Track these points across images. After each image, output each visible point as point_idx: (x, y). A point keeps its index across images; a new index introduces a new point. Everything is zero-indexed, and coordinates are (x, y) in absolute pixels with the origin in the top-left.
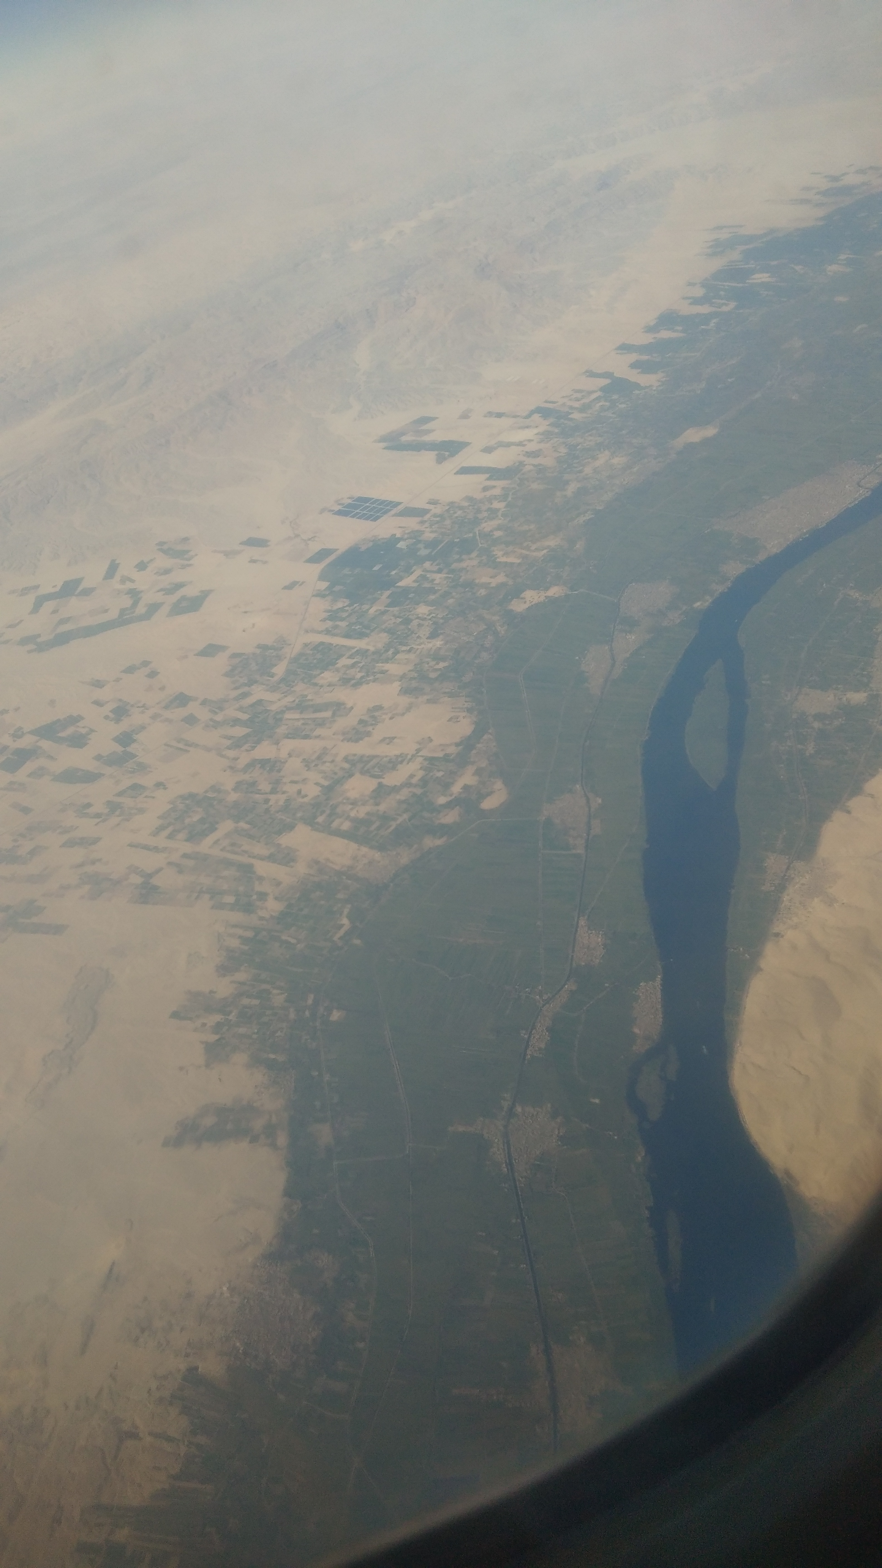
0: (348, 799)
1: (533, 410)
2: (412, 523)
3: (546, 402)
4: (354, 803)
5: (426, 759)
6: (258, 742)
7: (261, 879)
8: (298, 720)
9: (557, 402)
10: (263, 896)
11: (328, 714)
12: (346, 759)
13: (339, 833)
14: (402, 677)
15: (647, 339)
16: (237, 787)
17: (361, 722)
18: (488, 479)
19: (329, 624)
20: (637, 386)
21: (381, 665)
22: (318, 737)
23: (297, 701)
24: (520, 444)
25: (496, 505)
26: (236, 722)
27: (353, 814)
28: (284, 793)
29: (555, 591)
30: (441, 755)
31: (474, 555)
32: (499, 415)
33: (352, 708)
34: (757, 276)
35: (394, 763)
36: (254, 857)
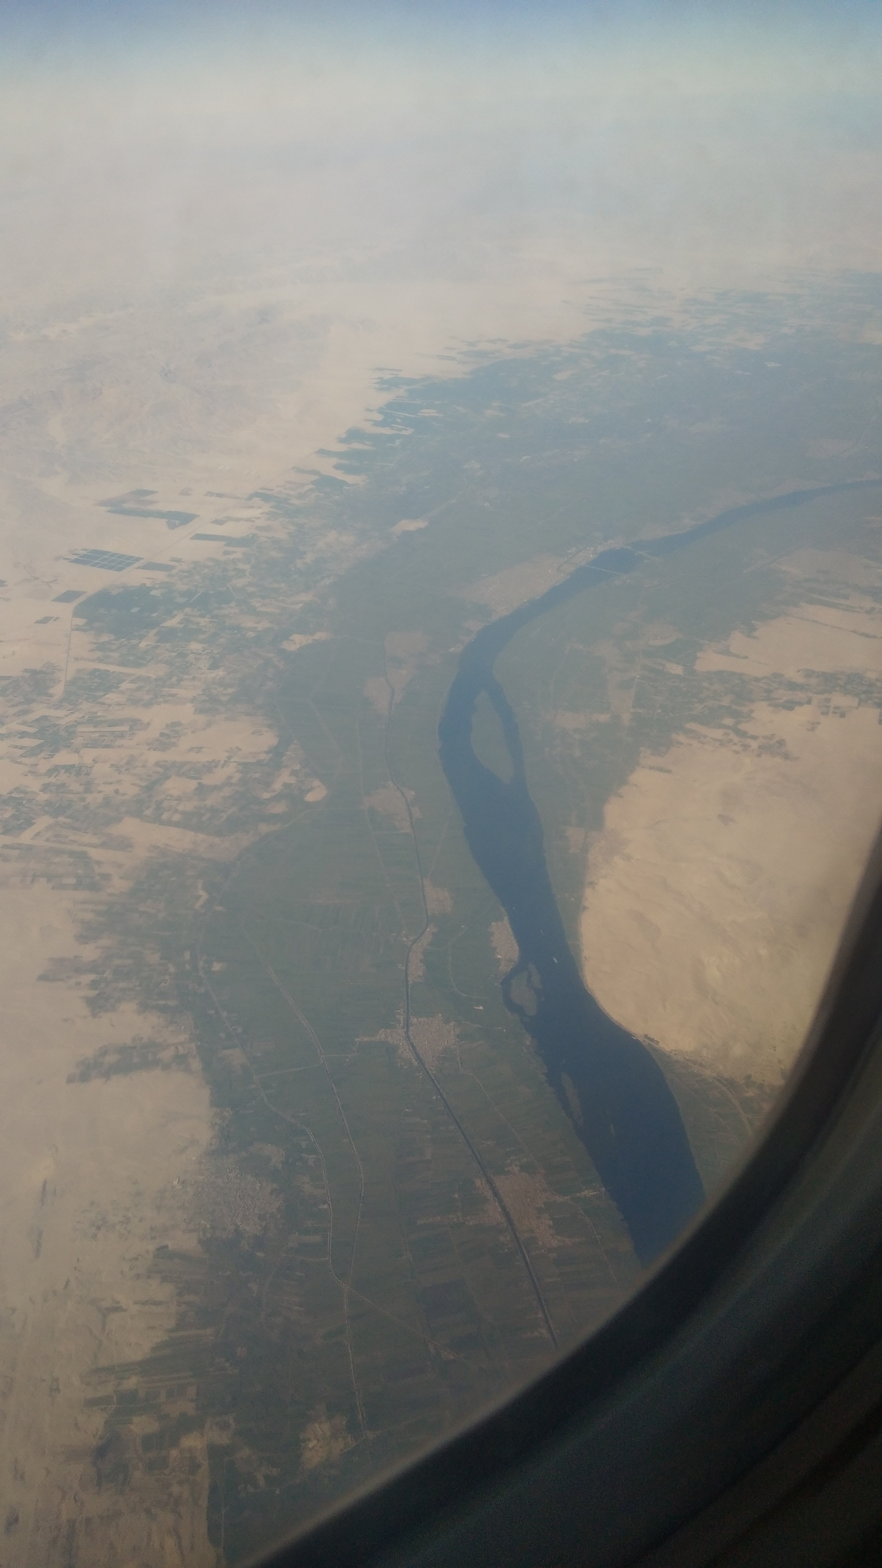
0: (171, 796)
1: (252, 494)
2: (160, 576)
3: (262, 489)
4: (179, 799)
5: (240, 764)
6: (56, 750)
7: (99, 863)
8: (94, 732)
9: (273, 490)
10: (106, 877)
11: (125, 728)
12: (157, 764)
13: (169, 823)
14: (193, 700)
15: (342, 448)
16: (45, 788)
17: (162, 735)
18: (226, 545)
19: (99, 654)
20: (345, 483)
21: (167, 689)
22: (121, 746)
23: (87, 717)
24: (248, 520)
25: (240, 566)
26: (23, 735)
27: (181, 808)
28: (100, 792)
29: (319, 636)
30: (254, 761)
31: (233, 604)
32: (220, 495)
33: (148, 724)
34: (425, 411)
35: (210, 767)
36: (85, 845)
